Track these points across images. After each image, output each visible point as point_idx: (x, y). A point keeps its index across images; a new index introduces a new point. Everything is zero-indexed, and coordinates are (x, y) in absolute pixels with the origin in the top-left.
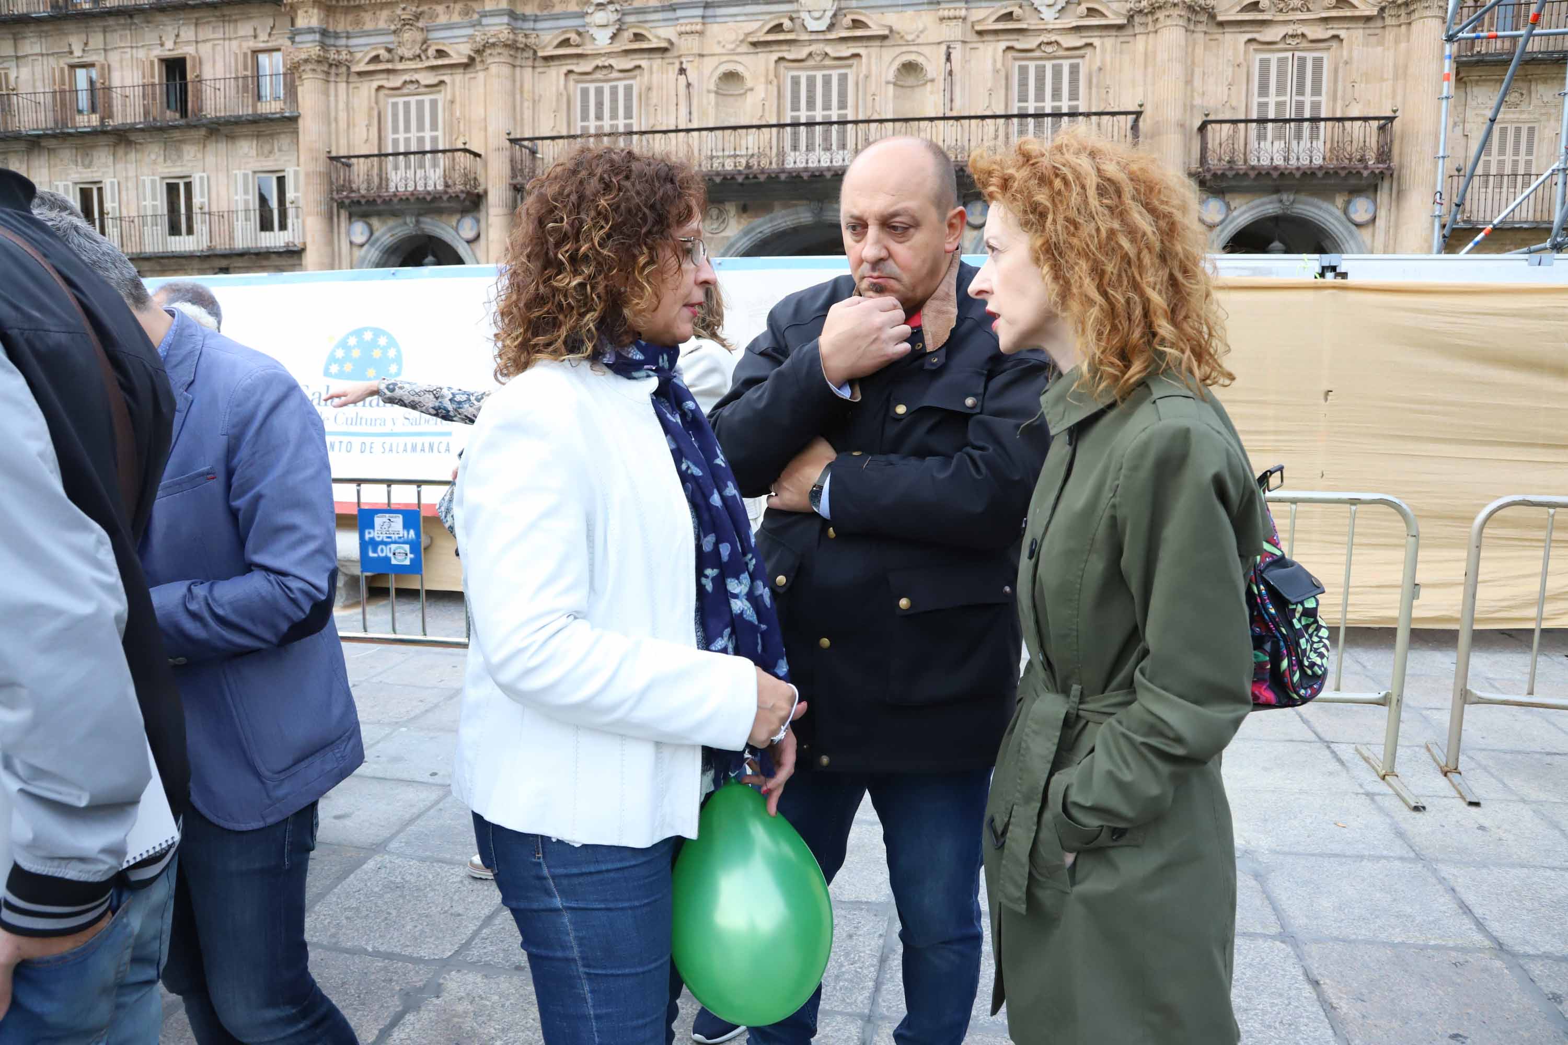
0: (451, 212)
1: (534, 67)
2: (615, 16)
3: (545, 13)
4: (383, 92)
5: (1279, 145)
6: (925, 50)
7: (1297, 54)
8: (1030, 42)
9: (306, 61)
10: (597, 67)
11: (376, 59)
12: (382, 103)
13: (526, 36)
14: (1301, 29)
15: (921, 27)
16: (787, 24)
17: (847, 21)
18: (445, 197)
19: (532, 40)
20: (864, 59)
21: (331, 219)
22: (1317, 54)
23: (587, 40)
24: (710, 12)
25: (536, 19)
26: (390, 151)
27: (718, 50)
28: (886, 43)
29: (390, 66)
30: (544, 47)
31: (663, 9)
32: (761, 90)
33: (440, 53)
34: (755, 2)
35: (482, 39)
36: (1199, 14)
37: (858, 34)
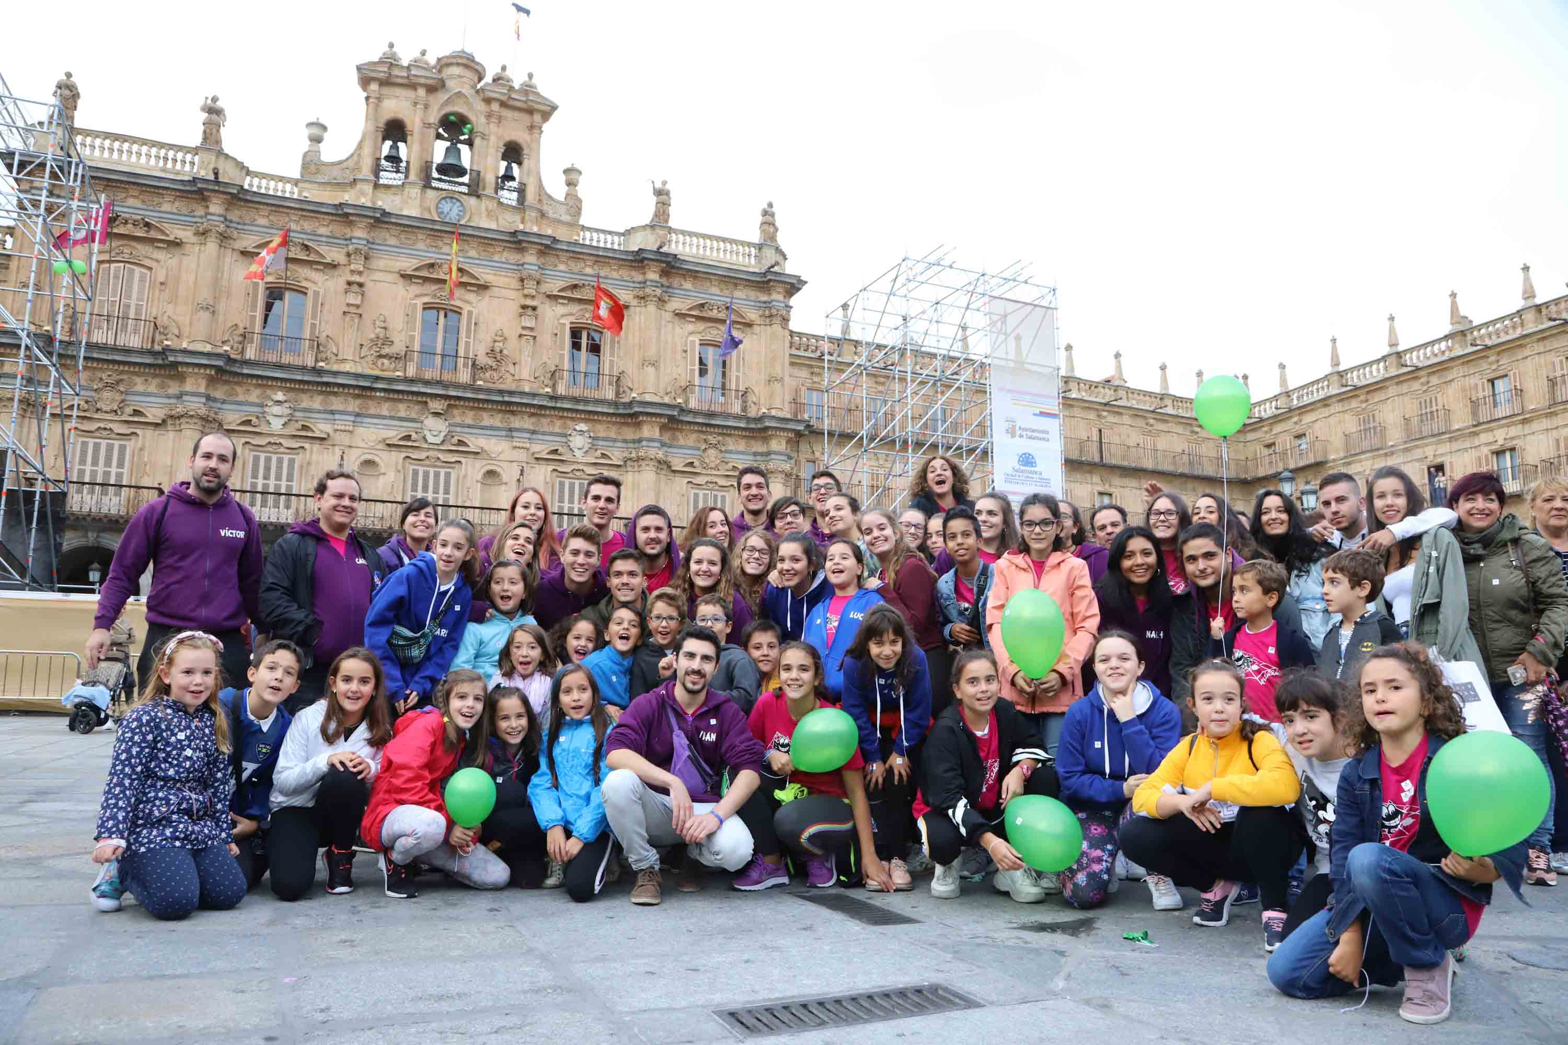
2: (289, 411)
3: (231, 398)
4: (75, 433)
6: (503, 465)
7: (713, 492)
8: (567, 469)
9: (9, 399)
10: (269, 443)
11: (74, 407)
12: (73, 441)
13: (216, 413)
14: (715, 479)
15: (500, 449)
16: (414, 436)
17: (455, 440)
19: (220, 417)
20: (463, 465)
23: (263, 424)
24: (359, 419)
25: (224, 402)
26: (75, 479)
27: (363, 445)
28: (478, 457)
29: (86, 414)
30: (229, 423)
31: (325, 412)
32: (391, 476)
33: (136, 412)
34: (392, 418)
35: (180, 410)
36: (664, 465)
37: (461, 449)
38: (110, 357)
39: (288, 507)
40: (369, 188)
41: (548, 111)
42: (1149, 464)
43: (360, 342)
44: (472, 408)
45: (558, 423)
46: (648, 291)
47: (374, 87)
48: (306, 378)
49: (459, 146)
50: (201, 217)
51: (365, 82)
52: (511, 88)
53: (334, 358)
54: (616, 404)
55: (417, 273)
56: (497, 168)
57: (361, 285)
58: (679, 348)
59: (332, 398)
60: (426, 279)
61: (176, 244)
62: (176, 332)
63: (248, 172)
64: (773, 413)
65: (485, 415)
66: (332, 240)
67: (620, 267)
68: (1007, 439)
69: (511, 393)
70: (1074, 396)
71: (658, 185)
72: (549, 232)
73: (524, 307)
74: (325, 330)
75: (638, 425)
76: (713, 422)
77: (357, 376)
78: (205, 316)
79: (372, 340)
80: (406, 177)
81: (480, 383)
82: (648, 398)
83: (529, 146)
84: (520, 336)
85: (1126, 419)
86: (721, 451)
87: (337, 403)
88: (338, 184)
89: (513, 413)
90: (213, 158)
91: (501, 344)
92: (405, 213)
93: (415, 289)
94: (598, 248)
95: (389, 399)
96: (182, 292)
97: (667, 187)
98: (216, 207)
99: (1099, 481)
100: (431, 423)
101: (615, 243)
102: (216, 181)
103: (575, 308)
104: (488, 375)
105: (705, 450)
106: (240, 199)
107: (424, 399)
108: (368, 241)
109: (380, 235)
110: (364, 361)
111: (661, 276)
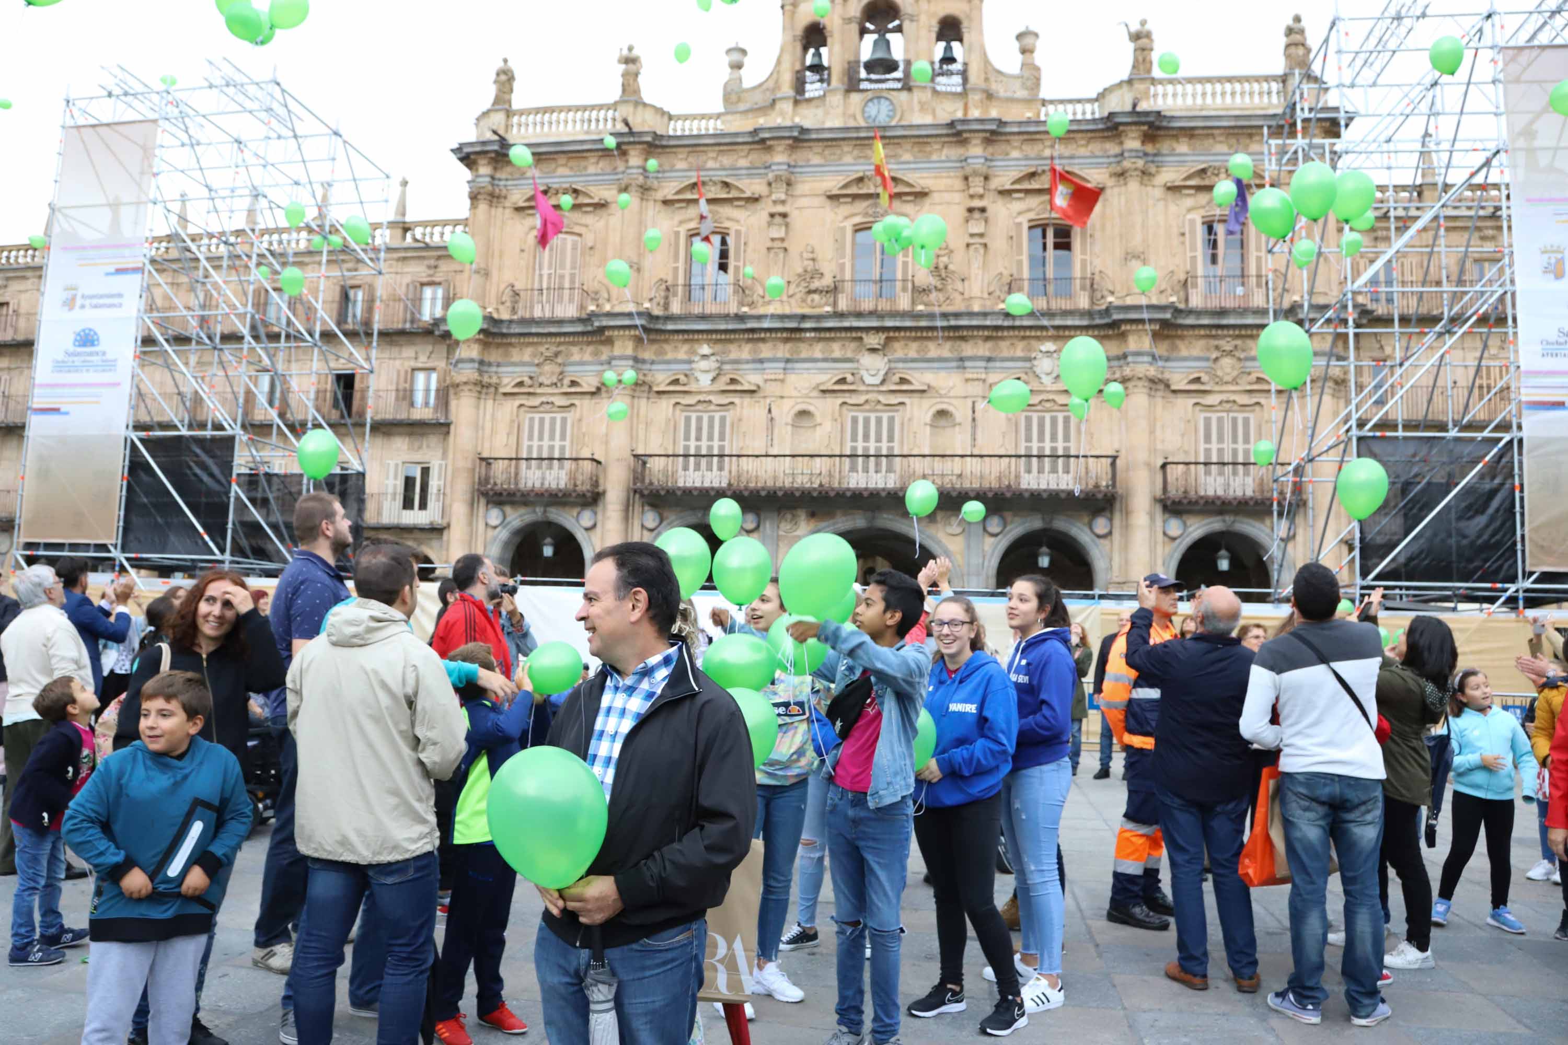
0: (573, 505)
1: (648, 398)
2: (717, 365)
3: (660, 358)
4: (523, 409)
5: (1220, 480)
6: (954, 401)
7: (1231, 415)
8: (1034, 400)
9: (465, 383)
10: (699, 401)
11: (521, 384)
12: (521, 417)
13: (645, 375)
14: (1232, 397)
15: (951, 384)
16: (850, 378)
17: (896, 378)
18: (574, 495)
19: (649, 379)
20: (908, 407)
21: (472, 505)
22: (1246, 415)
23: (693, 381)
24: (789, 365)
25: (653, 363)
26: (525, 456)
27: (795, 393)
28: (925, 395)
29: (531, 390)
30: (658, 385)
31: (755, 361)
32: (828, 426)
33: (574, 383)
34: (825, 360)
36: (1158, 385)
37: (904, 388)
38: (546, 330)
39: (721, 468)
40: (787, 106)
43: (786, 279)
44: (916, 339)
45: (1021, 345)
46: (1127, 164)
48: (730, 327)
49: (889, 36)
50: (623, 173)
53: (761, 300)
54: (1090, 314)
55: (844, 192)
56: (931, 52)
57: (784, 215)
58: (1175, 231)
59: (761, 345)
60: (855, 197)
61: (602, 206)
62: (606, 296)
63: (670, 118)
64: (1314, 300)
65: (931, 345)
66: (751, 171)
67: (1090, 140)
69: (957, 315)
71: (1135, 27)
72: (997, 115)
73: (971, 210)
75: (1123, 336)
76: (1225, 322)
77: (782, 317)
78: (630, 274)
79: (799, 275)
80: (829, 84)
81: (922, 308)
82: (1129, 301)
83: (969, 17)
84: (968, 245)
86: (1239, 359)
87: (766, 350)
88: (760, 109)
89: (963, 338)
90: (629, 109)
91: (945, 259)
92: (828, 125)
93: (845, 209)
95: (820, 340)
96: (610, 254)
97: (1148, 27)
98: (635, 159)
100: (868, 360)
101: (1086, 112)
102: (631, 133)
103: (1034, 202)
104: (931, 297)
105: (1216, 359)
106: (657, 146)
107: (859, 334)
108: (789, 166)
109: (801, 156)
110: (793, 301)
111: (1143, 143)
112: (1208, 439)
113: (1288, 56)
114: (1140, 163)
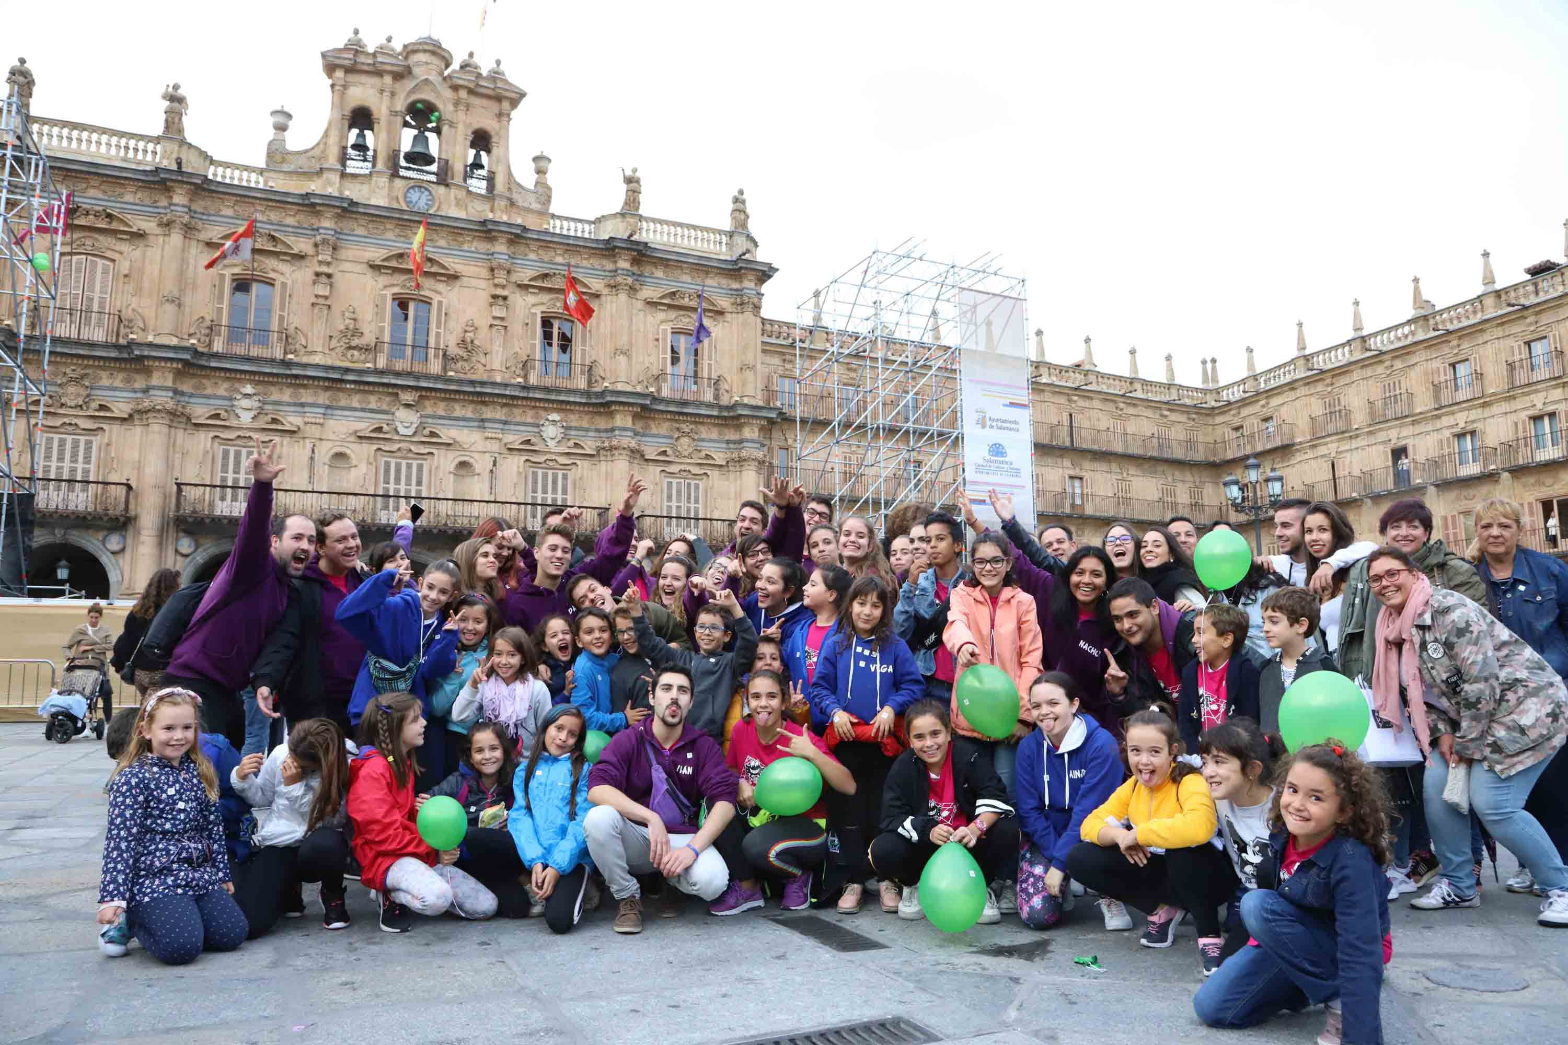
0: (99, 528)
1: (186, 429)
2: (257, 404)
3: (199, 392)
6: (476, 456)
7: (686, 481)
8: (541, 459)
10: (239, 437)
13: (184, 407)
14: (688, 468)
15: (473, 440)
16: (386, 428)
17: (426, 432)
18: (105, 519)
19: (188, 411)
20: (436, 457)
22: (696, 482)
23: (234, 417)
24: (329, 411)
25: (192, 395)
26: (41, 476)
27: (332, 437)
28: (450, 448)
29: (50, 410)
30: (197, 417)
31: (295, 405)
32: (363, 468)
33: (102, 407)
34: (363, 410)
35: (146, 404)
36: (637, 454)
37: (433, 440)
38: (74, 352)
40: (335, 178)
41: (517, 98)
42: (1119, 448)
43: (328, 334)
44: (445, 399)
45: (531, 413)
46: (619, 279)
47: (339, 74)
48: (275, 371)
49: (427, 134)
50: (165, 208)
51: (330, 69)
52: (479, 75)
53: (303, 350)
54: (587, 394)
55: (386, 264)
56: (466, 157)
57: (329, 276)
58: (651, 336)
59: (302, 391)
60: (395, 270)
61: (139, 236)
62: (142, 326)
63: (212, 162)
64: (746, 400)
65: (457, 406)
66: (298, 230)
67: (591, 255)
68: (978, 430)
69: (482, 384)
70: (1044, 381)
71: (629, 173)
72: (519, 221)
73: (495, 297)
74: (295, 320)
75: (611, 414)
76: (686, 410)
77: (327, 368)
78: (170, 308)
79: (341, 332)
80: (374, 166)
81: (451, 373)
82: (620, 387)
83: (497, 134)
84: (491, 326)
85: (1096, 404)
86: (694, 440)
87: (307, 396)
88: (304, 173)
89: (484, 403)
90: (176, 148)
91: (471, 335)
92: (373, 202)
93: (383, 280)
94: (568, 237)
95: (360, 391)
96: (146, 285)
97: (637, 174)
98: (180, 198)
99: (1069, 465)
100: (402, 414)
101: (585, 231)
102: (179, 171)
103: (545, 298)
104: (459, 364)
105: (678, 438)
106: (204, 190)
107: (395, 391)
108: (336, 232)
109: (347, 225)
110: (333, 353)
111: (632, 265)
112: (669, 498)
113: (734, 218)
114: (630, 280)
